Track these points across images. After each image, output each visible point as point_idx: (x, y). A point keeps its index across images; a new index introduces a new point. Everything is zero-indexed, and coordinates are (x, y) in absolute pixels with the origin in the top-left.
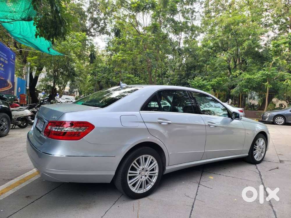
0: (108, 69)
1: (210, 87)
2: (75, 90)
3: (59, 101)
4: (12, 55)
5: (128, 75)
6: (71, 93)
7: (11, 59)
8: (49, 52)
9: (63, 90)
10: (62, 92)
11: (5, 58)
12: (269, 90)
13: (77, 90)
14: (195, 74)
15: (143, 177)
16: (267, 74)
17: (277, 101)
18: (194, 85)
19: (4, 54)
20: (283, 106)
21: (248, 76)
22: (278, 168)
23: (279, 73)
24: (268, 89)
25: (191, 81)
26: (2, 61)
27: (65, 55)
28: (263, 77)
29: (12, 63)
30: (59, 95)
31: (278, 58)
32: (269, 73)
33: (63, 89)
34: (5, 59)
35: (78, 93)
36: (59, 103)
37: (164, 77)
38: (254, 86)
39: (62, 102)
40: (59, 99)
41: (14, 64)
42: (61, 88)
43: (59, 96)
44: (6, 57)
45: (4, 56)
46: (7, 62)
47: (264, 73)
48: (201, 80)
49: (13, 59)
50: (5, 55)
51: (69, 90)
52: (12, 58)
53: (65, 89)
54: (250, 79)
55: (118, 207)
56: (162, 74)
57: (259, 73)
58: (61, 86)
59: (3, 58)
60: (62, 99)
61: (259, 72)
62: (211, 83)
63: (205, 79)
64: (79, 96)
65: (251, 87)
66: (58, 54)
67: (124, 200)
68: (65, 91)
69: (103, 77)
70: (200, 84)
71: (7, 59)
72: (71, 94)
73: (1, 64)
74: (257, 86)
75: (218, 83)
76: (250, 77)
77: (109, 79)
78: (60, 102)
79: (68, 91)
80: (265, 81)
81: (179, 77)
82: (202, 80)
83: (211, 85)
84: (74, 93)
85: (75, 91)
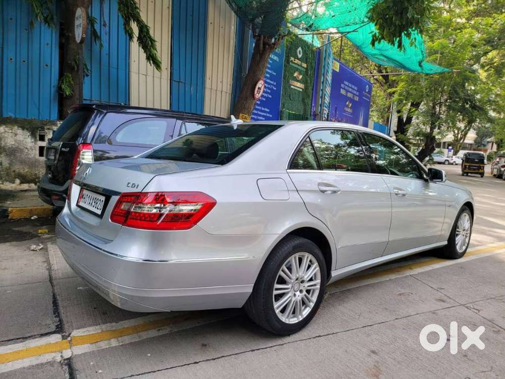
2: (489, 140)
3: (452, 162)
4: (367, 86)
6: (478, 146)
7: (364, 92)
8: (423, 69)
9: (461, 141)
10: (459, 145)
11: (355, 92)
13: (492, 139)
15: (298, 293)
19: (353, 87)
26: (350, 98)
27: (454, 70)
29: (366, 99)
30: (452, 150)
33: (461, 138)
34: (354, 94)
35: (495, 146)
36: (452, 164)
39: (456, 163)
40: (452, 157)
41: (368, 100)
42: (457, 137)
43: (454, 152)
44: (357, 91)
45: (353, 89)
46: (357, 99)
49: (367, 93)
50: (356, 88)
51: (475, 141)
52: (367, 91)
53: (466, 138)
58: (458, 134)
59: (352, 93)
60: (458, 157)
64: (496, 153)
66: (439, 69)
68: (466, 141)
71: (357, 94)
72: (479, 148)
73: (347, 103)
78: (454, 164)
79: (471, 142)
84: (484, 145)
85: (488, 142)
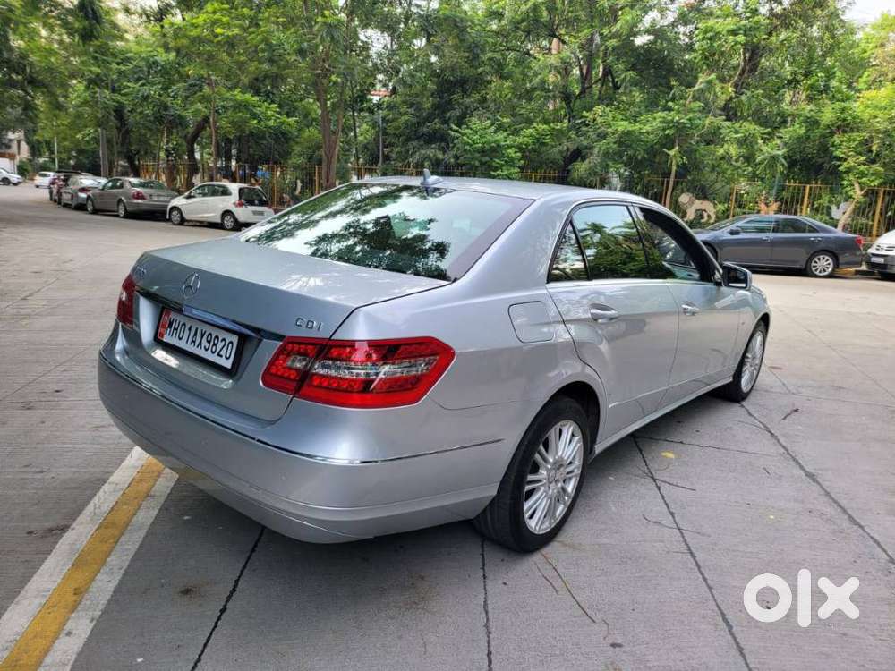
0: (162, 66)
1: (516, 152)
2: (11, 136)
5: (240, 97)
12: (676, 171)
13: (19, 135)
14: (466, 108)
16: (677, 122)
17: (691, 202)
18: (468, 144)
20: (705, 215)
21: (623, 126)
22: (797, 410)
23: (707, 121)
24: (674, 168)
25: (460, 133)
28: (667, 132)
31: (713, 76)
32: (682, 121)
35: (25, 148)
37: (362, 110)
38: (639, 157)
47: (670, 118)
48: (489, 131)
54: (629, 133)
55: (505, 584)
56: (354, 100)
57: (655, 119)
61: (655, 115)
62: (520, 140)
63: (500, 127)
65: (630, 158)
67: (502, 560)
69: (145, 98)
70: (489, 143)
74: (646, 156)
75: (539, 141)
76: (631, 127)
77: (166, 108)
80: (668, 142)
81: (413, 112)
82: (493, 129)
83: (520, 148)
